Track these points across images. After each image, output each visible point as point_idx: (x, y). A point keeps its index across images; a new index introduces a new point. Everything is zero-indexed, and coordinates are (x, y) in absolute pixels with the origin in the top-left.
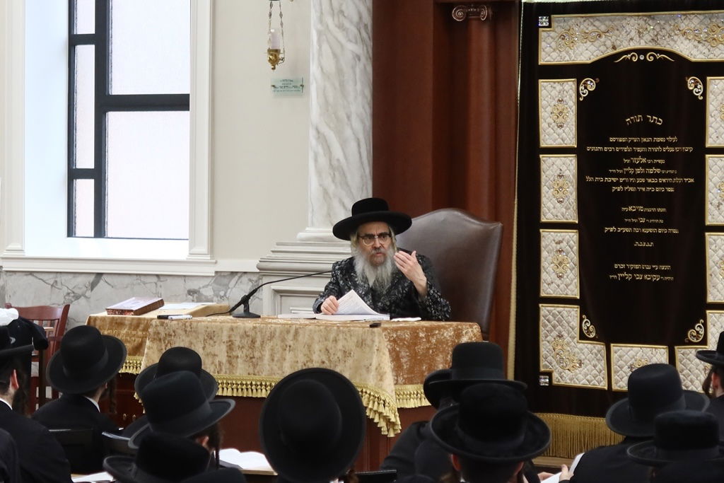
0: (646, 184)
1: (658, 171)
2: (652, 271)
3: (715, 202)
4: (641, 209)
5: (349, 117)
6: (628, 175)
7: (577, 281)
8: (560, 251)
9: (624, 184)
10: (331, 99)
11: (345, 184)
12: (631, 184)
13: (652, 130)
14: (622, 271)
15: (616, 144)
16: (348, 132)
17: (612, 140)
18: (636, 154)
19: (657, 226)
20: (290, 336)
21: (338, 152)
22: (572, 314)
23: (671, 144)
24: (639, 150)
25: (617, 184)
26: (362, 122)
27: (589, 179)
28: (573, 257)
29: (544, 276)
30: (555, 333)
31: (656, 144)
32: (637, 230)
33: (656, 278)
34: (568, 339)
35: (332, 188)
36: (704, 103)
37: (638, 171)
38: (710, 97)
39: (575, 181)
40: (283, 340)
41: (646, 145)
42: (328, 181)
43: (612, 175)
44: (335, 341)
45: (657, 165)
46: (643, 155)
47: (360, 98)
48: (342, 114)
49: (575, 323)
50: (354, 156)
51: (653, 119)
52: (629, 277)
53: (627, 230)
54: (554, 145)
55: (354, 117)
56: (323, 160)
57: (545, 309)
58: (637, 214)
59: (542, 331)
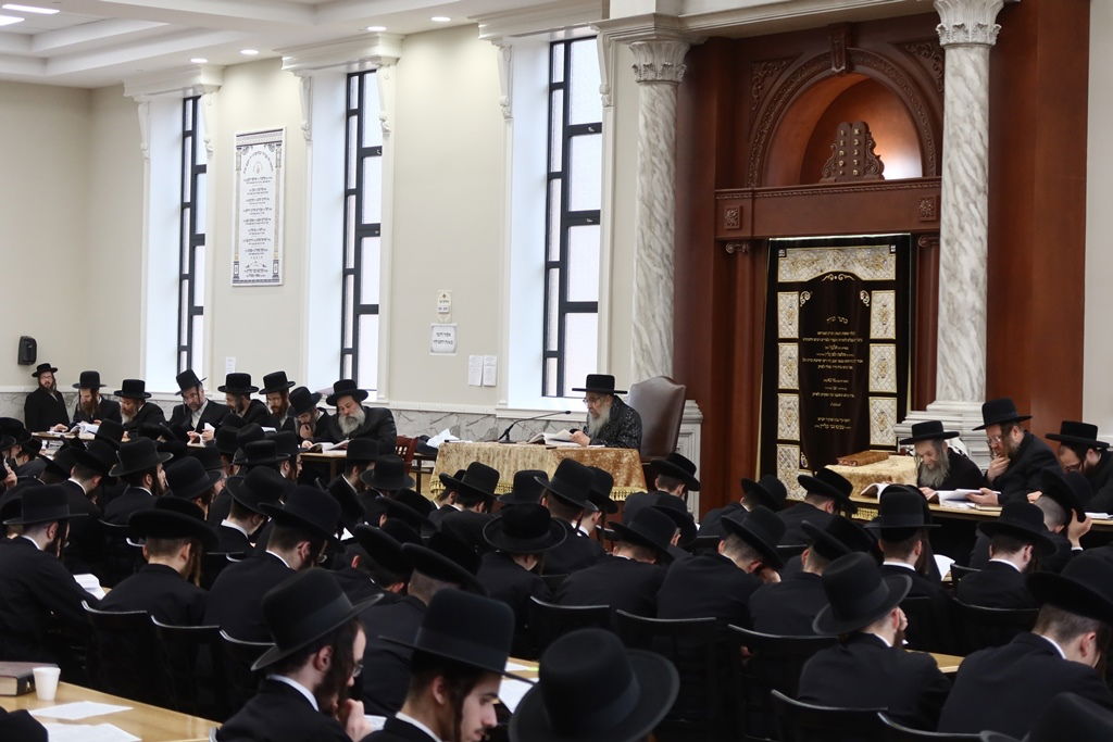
0: (837, 364)
1: (845, 355)
2: (839, 423)
3: (876, 376)
4: (834, 380)
5: (653, 316)
6: (827, 357)
7: (798, 428)
8: (789, 408)
9: (826, 364)
10: (642, 304)
11: (651, 361)
12: (829, 364)
13: (841, 327)
14: (823, 423)
15: (822, 336)
16: (653, 327)
17: (819, 333)
18: (831, 343)
19: (843, 392)
20: (507, 454)
21: (646, 340)
22: (795, 451)
23: (852, 337)
24: (834, 340)
25: (821, 363)
26: (664, 320)
27: (804, 360)
28: (796, 413)
29: (780, 425)
30: (786, 464)
31: (843, 337)
32: (832, 395)
33: (842, 427)
34: (793, 468)
35: (642, 363)
36: (869, 308)
37: (834, 354)
38: (873, 304)
39: (797, 359)
40: (504, 456)
41: (838, 337)
42: (640, 358)
43: (818, 357)
44: (529, 457)
45: (844, 351)
46: (836, 343)
47: (662, 304)
48: (650, 315)
49: (797, 458)
50: (657, 343)
51: (842, 319)
52: (827, 426)
53: (826, 395)
54: (787, 337)
55: (657, 318)
56: (637, 345)
57: (780, 448)
58: (832, 384)
59: (779, 463)
